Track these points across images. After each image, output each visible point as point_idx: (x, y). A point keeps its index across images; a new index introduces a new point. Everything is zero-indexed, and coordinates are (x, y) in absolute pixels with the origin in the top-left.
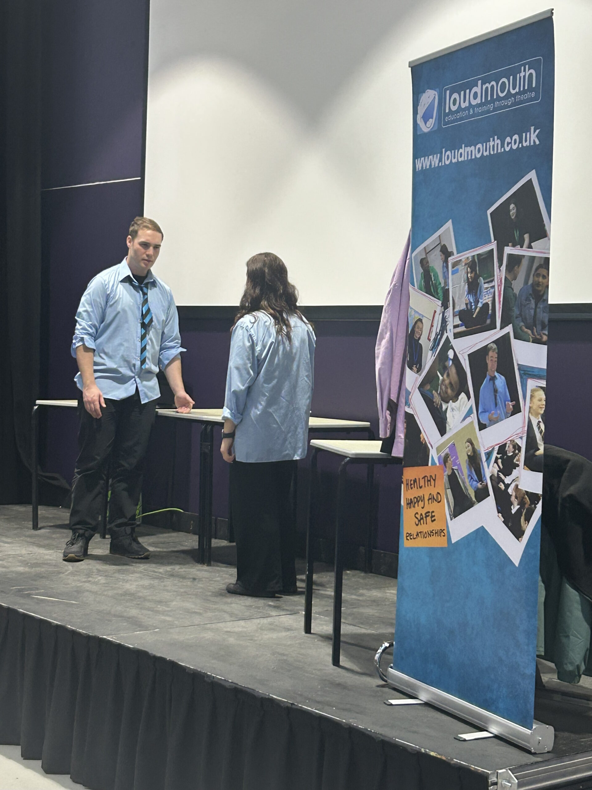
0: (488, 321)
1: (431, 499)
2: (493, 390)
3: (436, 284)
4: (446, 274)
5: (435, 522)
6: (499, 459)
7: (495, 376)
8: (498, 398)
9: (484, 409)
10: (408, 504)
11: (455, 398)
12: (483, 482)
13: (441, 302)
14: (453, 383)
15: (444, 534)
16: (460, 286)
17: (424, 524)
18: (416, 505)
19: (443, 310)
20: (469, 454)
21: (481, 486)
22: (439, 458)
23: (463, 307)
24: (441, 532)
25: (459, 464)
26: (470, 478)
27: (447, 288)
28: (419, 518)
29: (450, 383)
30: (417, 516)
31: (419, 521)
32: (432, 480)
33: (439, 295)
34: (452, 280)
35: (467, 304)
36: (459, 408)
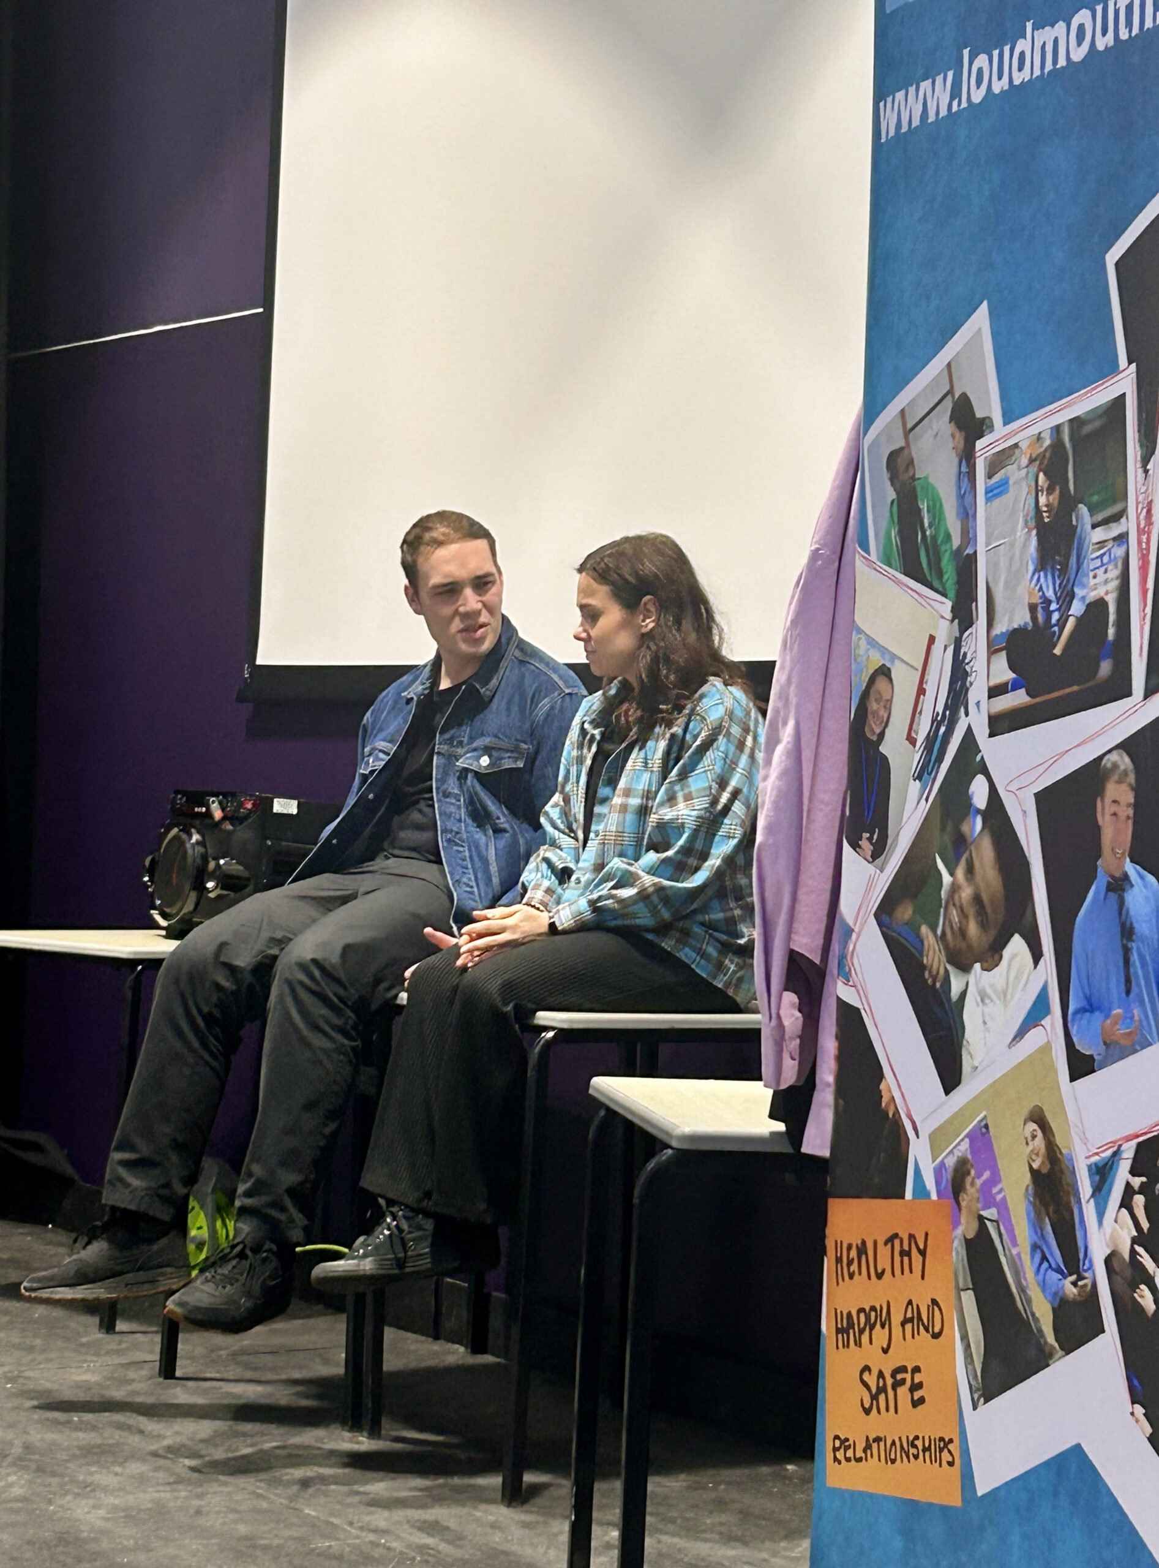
0: (1105, 668)
1: (911, 1320)
2: (1117, 930)
3: (934, 538)
4: (968, 499)
5: (920, 1407)
6: (1139, 1193)
7: (1126, 877)
8: (1135, 957)
9: (1089, 999)
10: (838, 1331)
11: (992, 955)
12: (1081, 1278)
13: (949, 604)
14: (985, 897)
15: (950, 1459)
16: (1012, 545)
17: (887, 1410)
18: (865, 1338)
19: (958, 635)
20: (1035, 1166)
21: (1075, 1290)
22: (939, 1171)
23: (1021, 618)
24: (941, 1450)
25: (1004, 1199)
26: (1038, 1256)
27: (969, 551)
28: (874, 1390)
29: (977, 899)
30: (866, 1376)
31: (874, 1397)
32: (914, 1251)
33: (945, 577)
34: (988, 520)
35: (1033, 608)
36: (1005, 994)
